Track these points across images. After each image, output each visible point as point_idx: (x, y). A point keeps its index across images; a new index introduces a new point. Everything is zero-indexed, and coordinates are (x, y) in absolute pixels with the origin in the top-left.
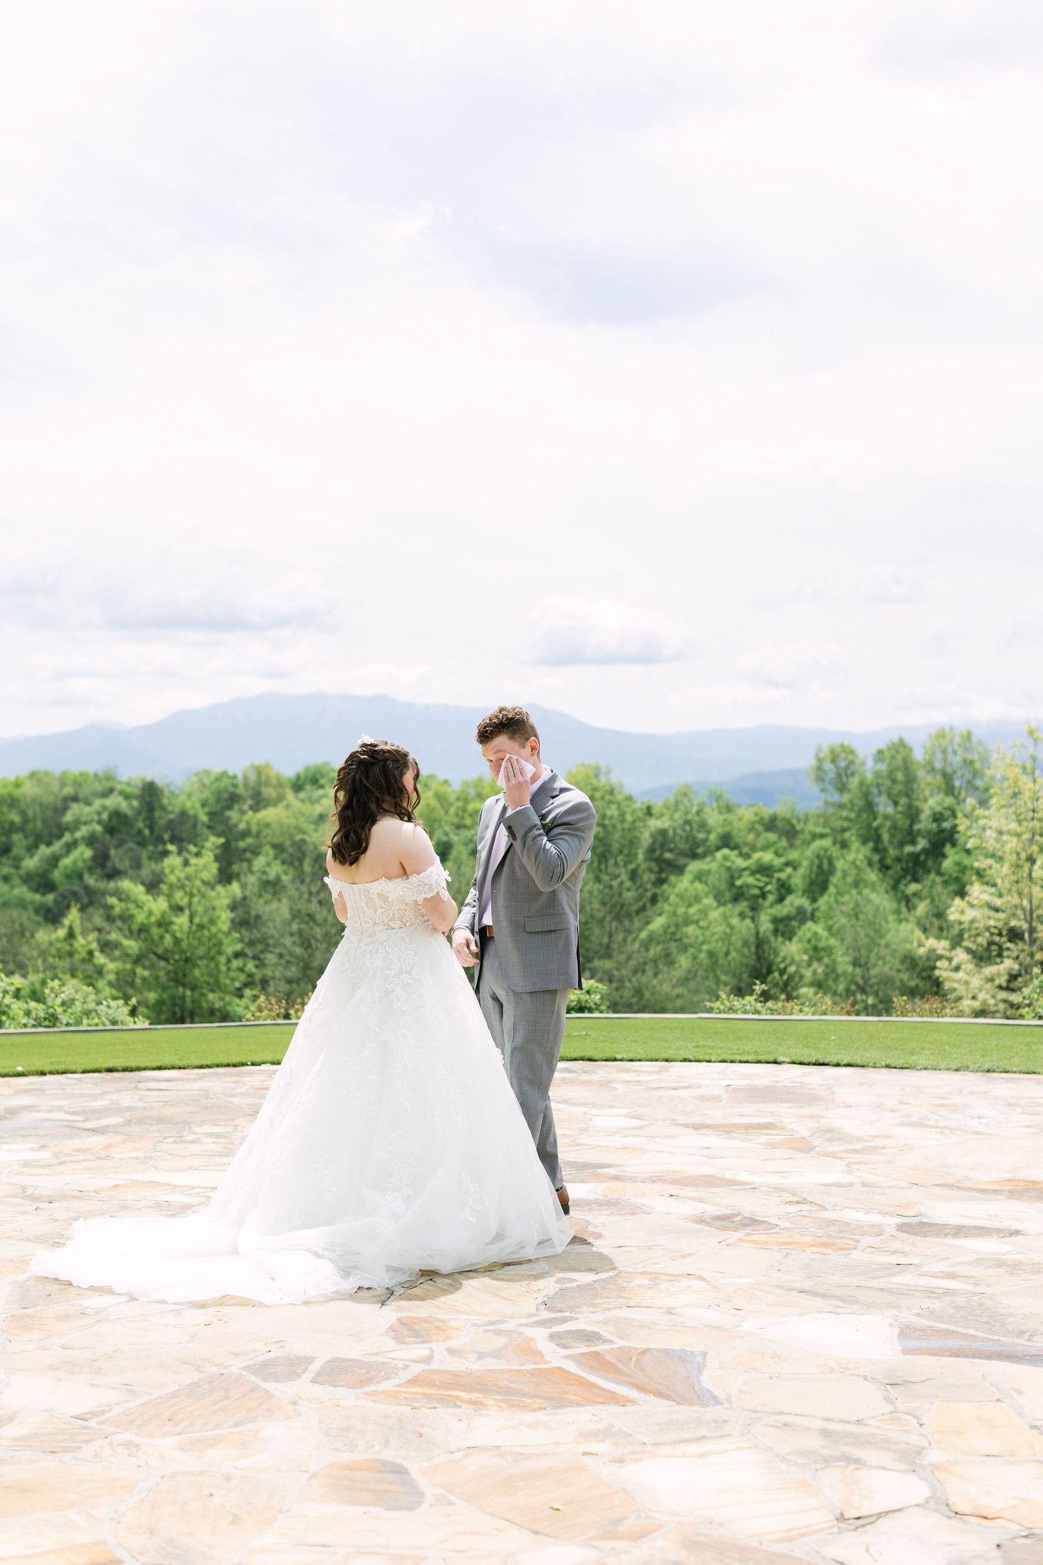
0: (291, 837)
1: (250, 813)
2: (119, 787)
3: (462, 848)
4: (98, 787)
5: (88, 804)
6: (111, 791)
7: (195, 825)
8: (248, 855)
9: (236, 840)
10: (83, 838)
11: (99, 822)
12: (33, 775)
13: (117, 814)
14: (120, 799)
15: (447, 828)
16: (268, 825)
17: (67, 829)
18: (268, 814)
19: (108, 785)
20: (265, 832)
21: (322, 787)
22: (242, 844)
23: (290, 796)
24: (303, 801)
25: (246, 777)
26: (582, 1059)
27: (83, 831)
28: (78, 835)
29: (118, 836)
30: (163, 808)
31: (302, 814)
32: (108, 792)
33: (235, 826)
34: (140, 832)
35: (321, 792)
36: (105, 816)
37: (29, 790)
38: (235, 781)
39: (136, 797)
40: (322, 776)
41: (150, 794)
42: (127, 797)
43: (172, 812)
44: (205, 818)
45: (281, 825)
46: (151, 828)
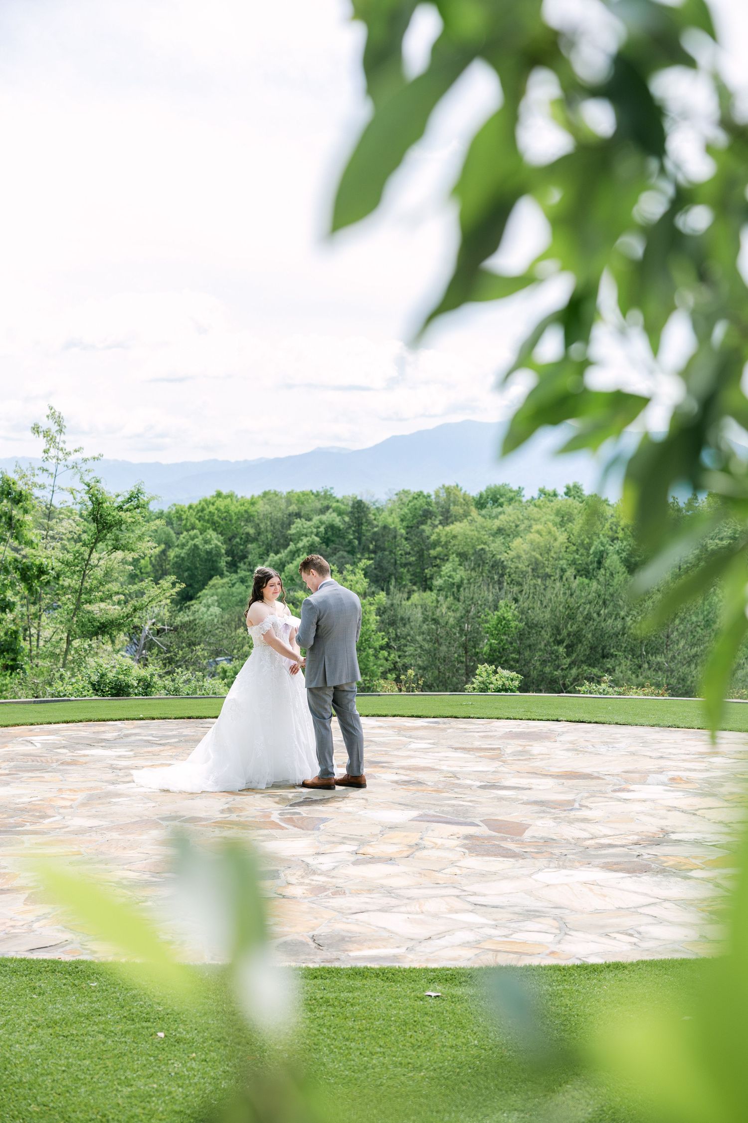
0: (474, 547)
1: (440, 527)
2: (334, 505)
3: (615, 557)
4: (318, 505)
5: (310, 520)
6: (328, 508)
7: (395, 537)
8: (438, 561)
9: (428, 549)
10: (303, 547)
11: (317, 535)
12: (265, 494)
13: (331, 527)
14: (335, 515)
15: (605, 540)
16: (455, 537)
17: (291, 540)
18: (457, 528)
19: (326, 503)
20: (453, 542)
21: (501, 505)
22: (433, 553)
23: (474, 512)
24: (483, 516)
25: (437, 496)
26: (451, 717)
27: (304, 542)
28: (300, 545)
29: (332, 546)
30: (369, 523)
31: (483, 528)
32: (325, 510)
33: (428, 538)
34: (350, 542)
35: (500, 509)
36: (322, 529)
37: (262, 508)
38: (429, 500)
39: (347, 514)
40: (501, 496)
41: (359, 509)
42: (340, 513)
43: (377, 526)
44: (403, 531)
45: (465, 536)
46: (359, 539)
